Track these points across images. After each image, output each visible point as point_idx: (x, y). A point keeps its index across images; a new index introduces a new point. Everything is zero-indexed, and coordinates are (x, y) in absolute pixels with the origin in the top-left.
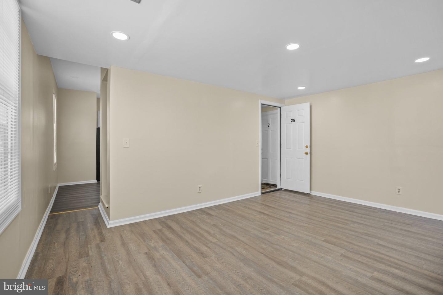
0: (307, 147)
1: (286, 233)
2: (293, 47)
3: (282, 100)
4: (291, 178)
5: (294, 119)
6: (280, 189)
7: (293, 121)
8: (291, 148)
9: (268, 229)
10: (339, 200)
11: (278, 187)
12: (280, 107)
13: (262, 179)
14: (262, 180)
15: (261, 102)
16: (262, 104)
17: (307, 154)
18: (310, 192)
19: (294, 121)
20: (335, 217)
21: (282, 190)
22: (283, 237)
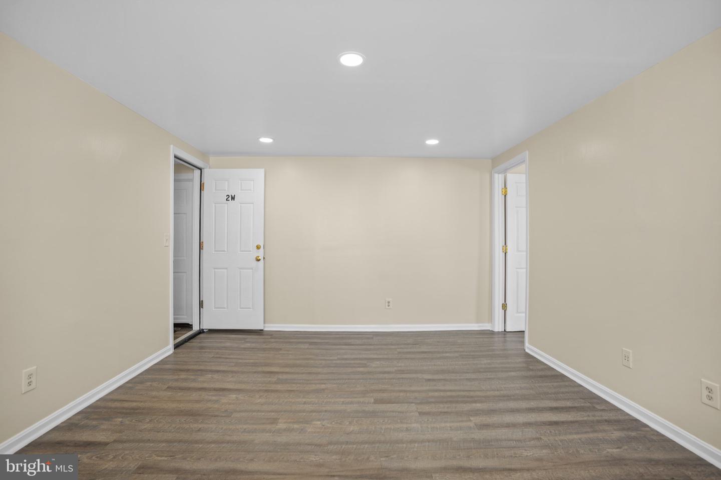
0: (258, 247)
2: (351, 60)
3: (204, 155)
4: (225, 306)
5: (233, 195)
6: (201, 332)
7: (230, 198)
8: (226, 250)
10: (312, 332)
11: (196, 328)
12: (201, 169)
13: (175, 317)
14: (174, 319)
15: (173, 150)
16: (176, 157)
17: (259, 260)
18: (264, 327)
19: (233, 198)
20: (339, 359)
21: (204, 332)
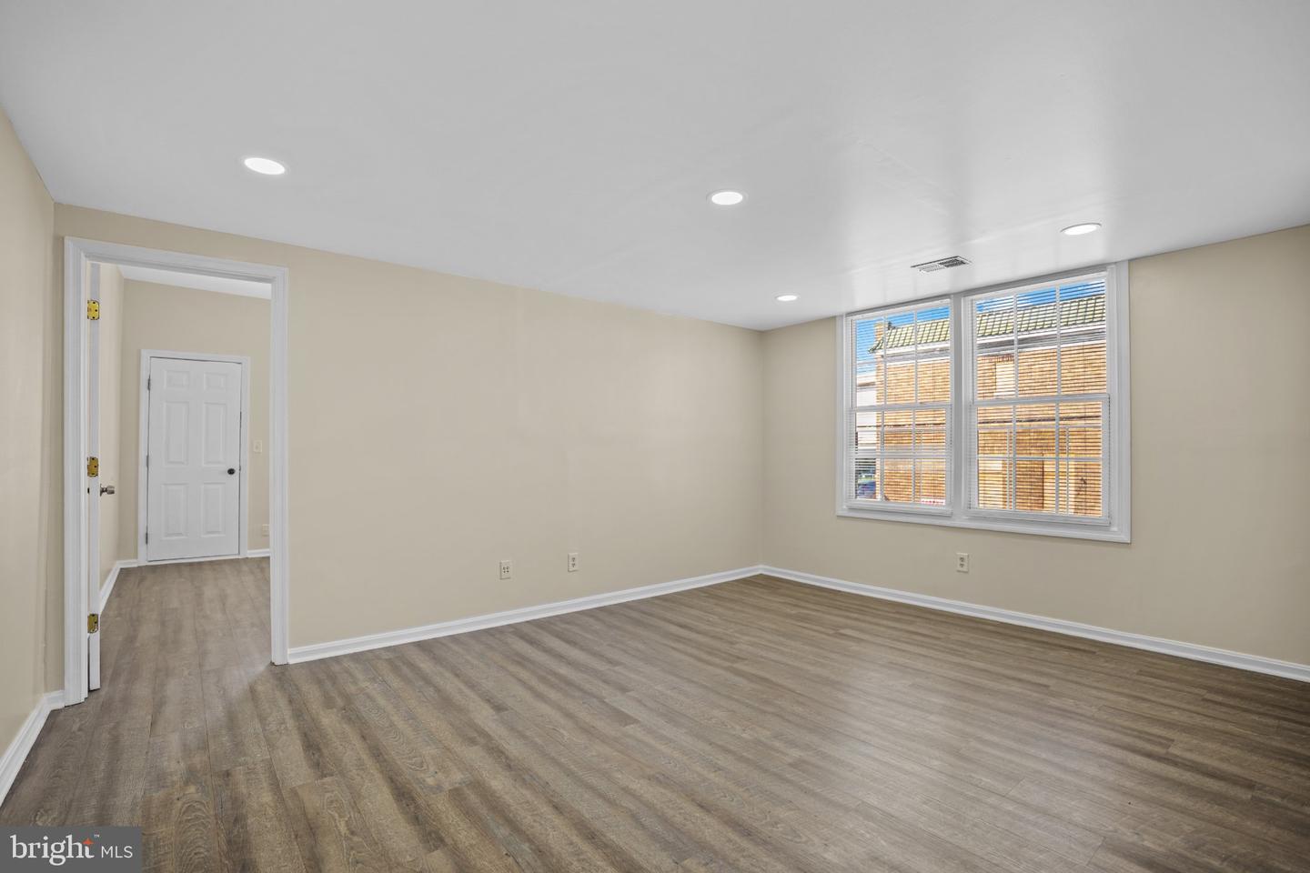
1: (732, 748)
9: (795, 765)
22: (744, 735)
